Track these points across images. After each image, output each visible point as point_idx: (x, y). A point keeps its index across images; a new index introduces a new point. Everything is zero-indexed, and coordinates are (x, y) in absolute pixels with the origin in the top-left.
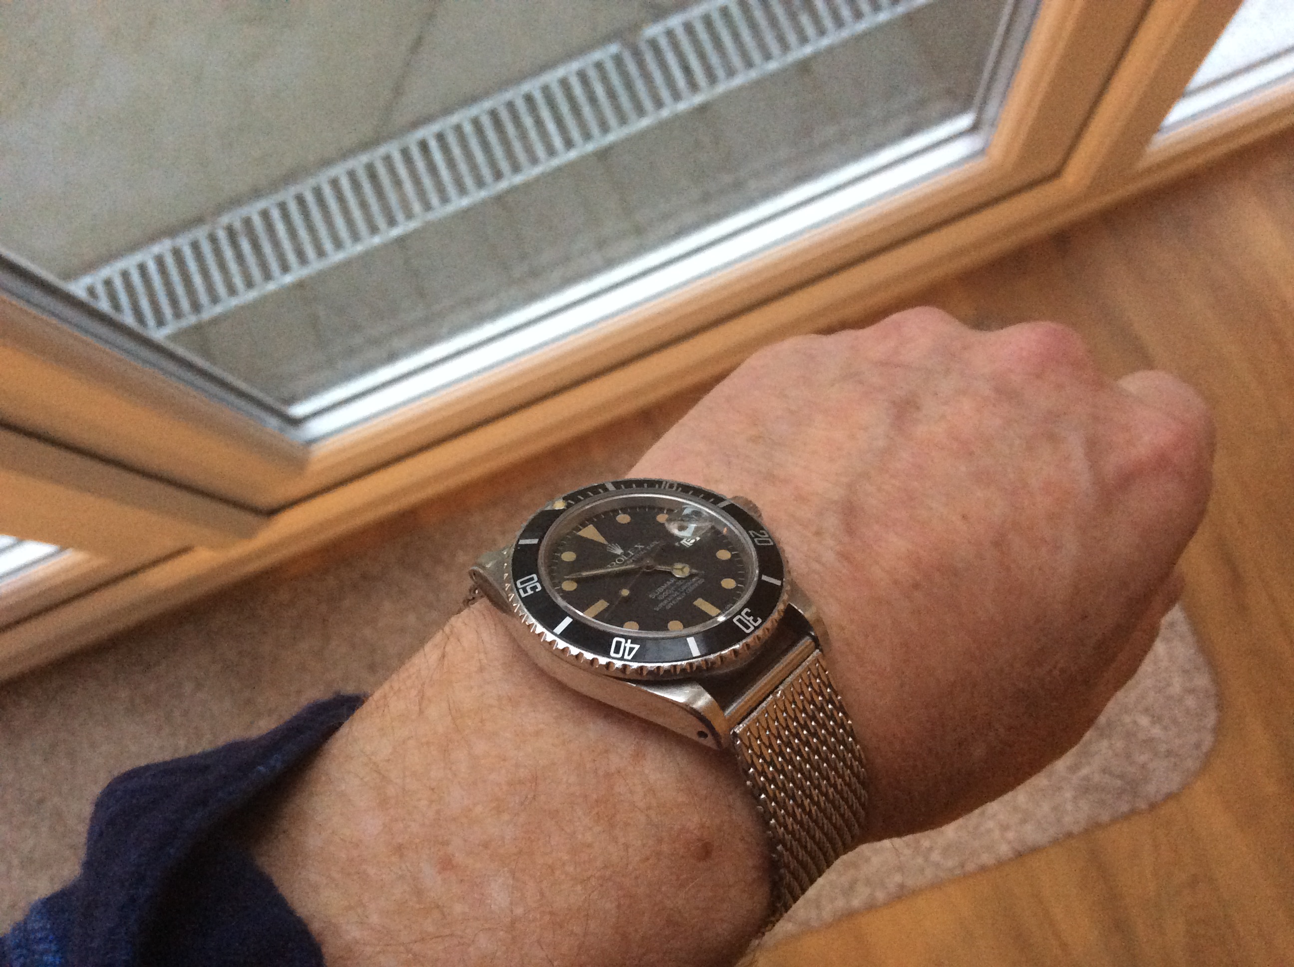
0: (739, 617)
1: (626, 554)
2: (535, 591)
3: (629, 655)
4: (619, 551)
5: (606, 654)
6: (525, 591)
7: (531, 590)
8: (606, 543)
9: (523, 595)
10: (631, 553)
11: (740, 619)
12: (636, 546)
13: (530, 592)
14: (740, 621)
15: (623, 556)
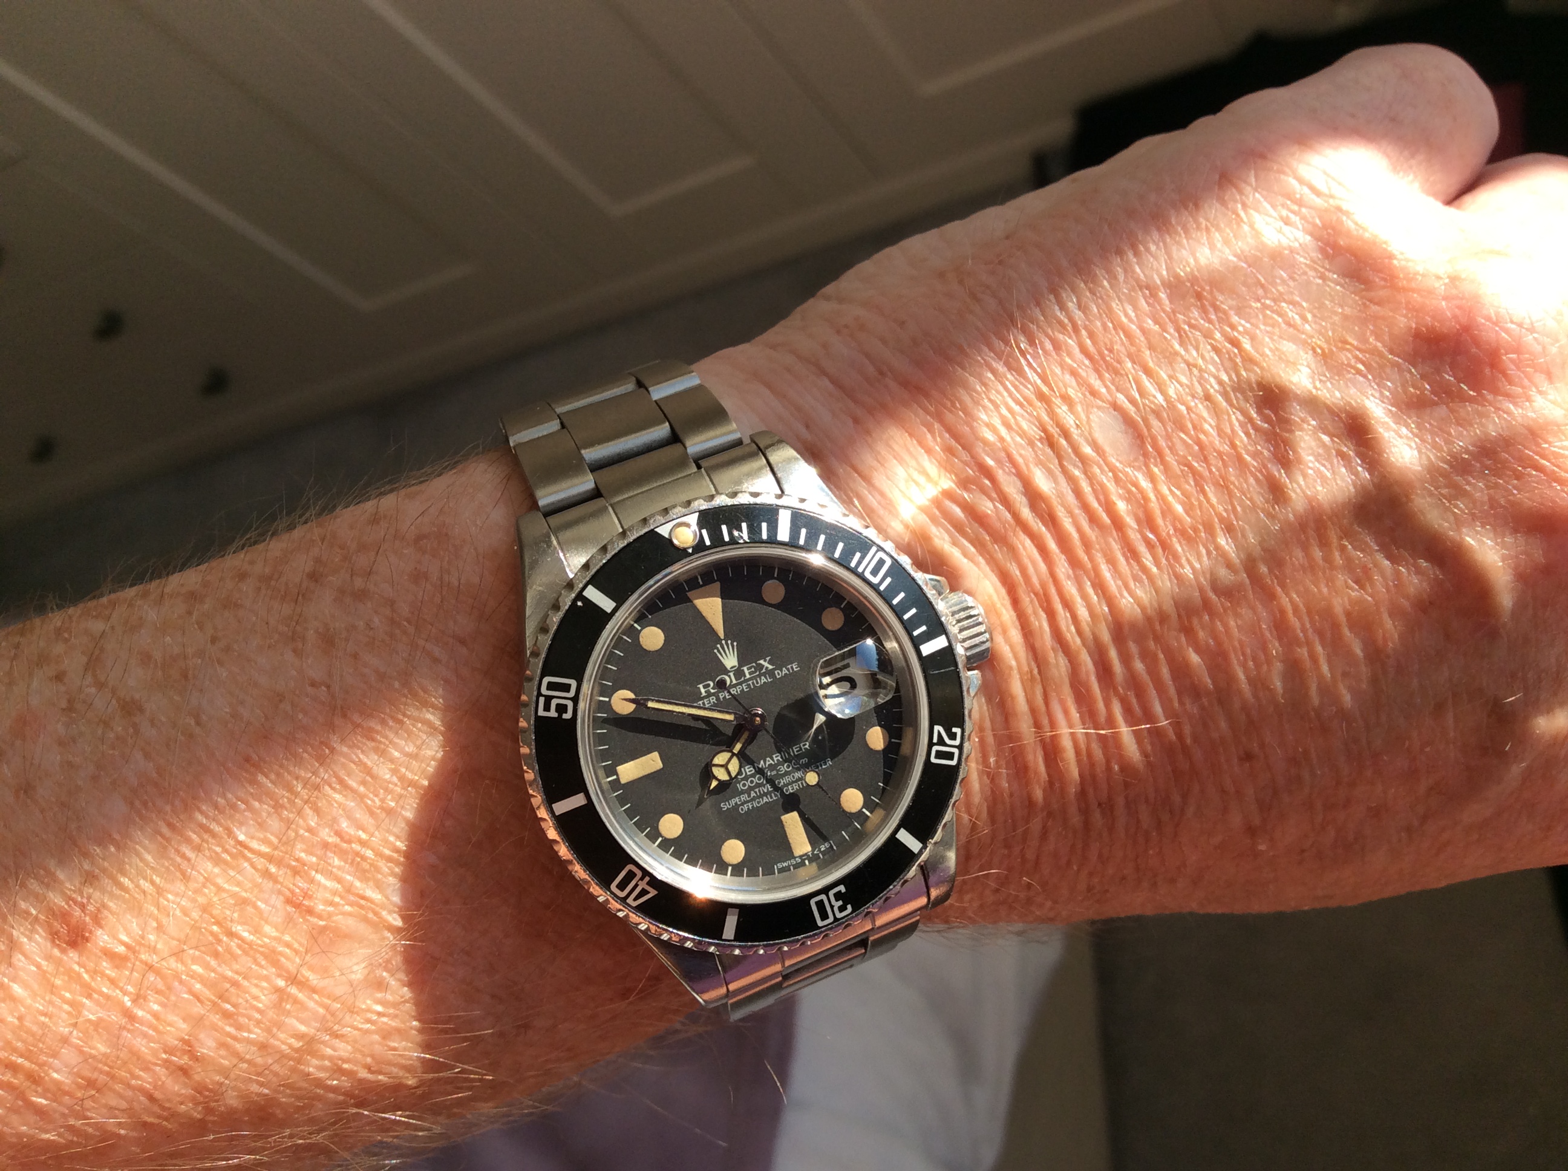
0: (823, 897)
1: (739, 673)
2: (560, 715)
3: (635, 900)
4: (730, 660)
5: (606, 884)
6: (547, 708)
7: (556, 711)
8: (721, 634)
9: (541, 713)
10: (747, 672)
11: (822, 901)
12: (762, 662)
13: (553, 714)
14: (820, 905)
15: (731, 674)
